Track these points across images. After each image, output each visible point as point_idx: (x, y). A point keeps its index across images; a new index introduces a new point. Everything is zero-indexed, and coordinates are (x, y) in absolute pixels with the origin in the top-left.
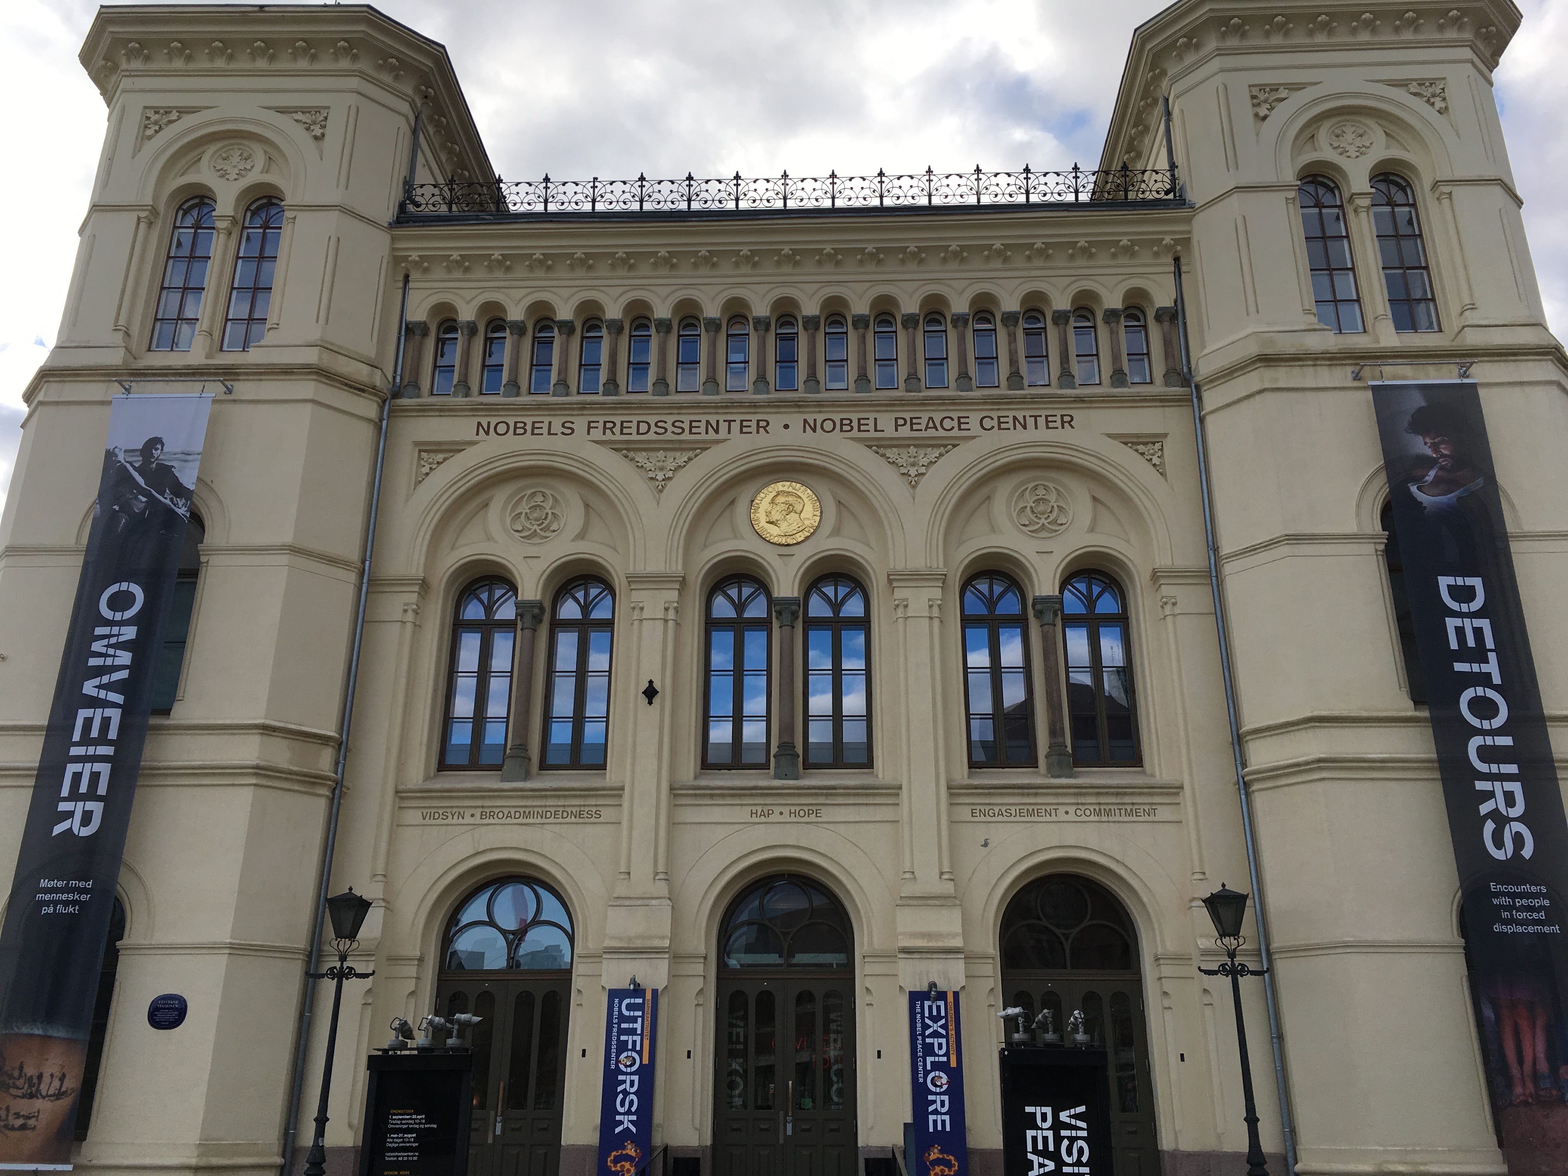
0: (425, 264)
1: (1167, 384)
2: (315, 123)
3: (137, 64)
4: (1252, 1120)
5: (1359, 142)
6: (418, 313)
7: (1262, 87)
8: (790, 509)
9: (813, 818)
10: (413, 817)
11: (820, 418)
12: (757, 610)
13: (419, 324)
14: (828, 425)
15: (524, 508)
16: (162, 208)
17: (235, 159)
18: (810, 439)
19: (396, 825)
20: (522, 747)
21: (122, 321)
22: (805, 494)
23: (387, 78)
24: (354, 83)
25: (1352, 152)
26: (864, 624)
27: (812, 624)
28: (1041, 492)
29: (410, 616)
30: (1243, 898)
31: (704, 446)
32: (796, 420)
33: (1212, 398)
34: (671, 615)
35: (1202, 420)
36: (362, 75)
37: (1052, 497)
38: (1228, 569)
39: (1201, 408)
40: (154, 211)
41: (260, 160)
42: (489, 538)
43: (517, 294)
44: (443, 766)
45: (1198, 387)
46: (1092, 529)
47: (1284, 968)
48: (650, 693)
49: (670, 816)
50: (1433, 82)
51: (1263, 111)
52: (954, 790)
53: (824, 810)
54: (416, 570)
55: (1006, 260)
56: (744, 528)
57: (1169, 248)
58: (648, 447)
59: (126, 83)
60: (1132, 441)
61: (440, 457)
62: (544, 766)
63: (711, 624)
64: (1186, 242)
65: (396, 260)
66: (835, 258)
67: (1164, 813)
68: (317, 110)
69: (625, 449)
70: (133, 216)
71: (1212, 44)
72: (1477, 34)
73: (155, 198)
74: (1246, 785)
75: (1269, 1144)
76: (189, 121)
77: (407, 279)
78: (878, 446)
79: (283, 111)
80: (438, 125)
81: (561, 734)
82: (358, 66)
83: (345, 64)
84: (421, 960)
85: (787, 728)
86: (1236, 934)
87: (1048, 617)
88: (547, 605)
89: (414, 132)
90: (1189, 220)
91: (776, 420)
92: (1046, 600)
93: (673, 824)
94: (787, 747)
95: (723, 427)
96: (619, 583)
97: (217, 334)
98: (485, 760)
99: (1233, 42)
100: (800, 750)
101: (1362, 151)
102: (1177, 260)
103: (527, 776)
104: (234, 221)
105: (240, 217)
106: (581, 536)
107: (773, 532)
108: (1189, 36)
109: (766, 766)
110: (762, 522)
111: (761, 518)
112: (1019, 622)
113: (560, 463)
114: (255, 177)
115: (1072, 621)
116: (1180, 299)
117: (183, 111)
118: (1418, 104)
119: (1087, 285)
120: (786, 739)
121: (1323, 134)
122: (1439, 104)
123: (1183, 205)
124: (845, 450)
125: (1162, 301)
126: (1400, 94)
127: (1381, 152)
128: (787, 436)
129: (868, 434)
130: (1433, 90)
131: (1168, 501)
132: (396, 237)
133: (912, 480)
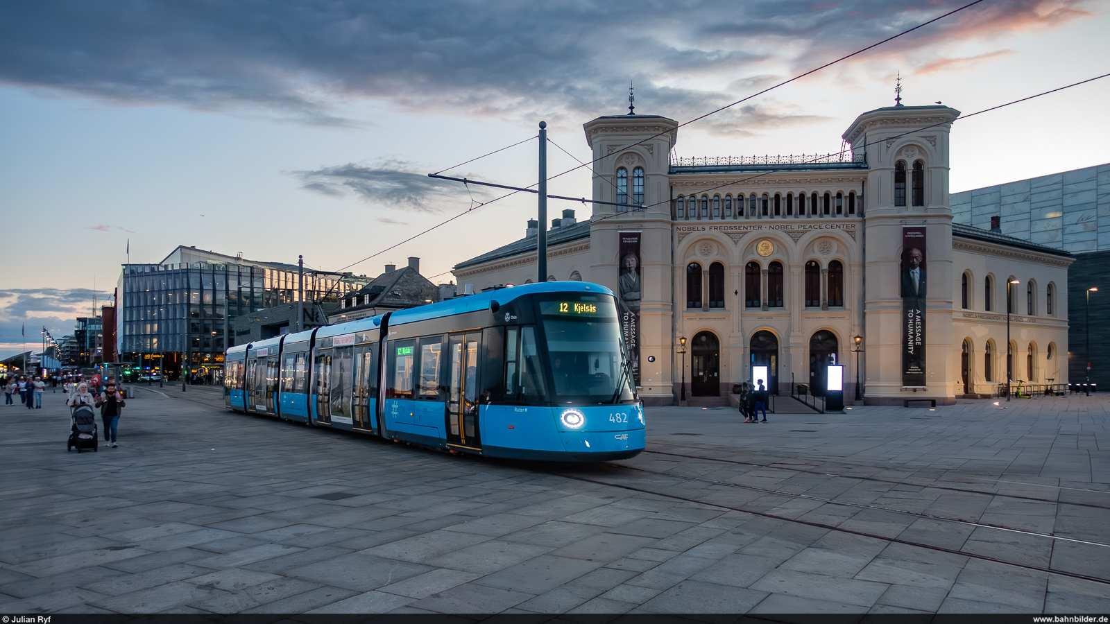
0: (677, 185)
1: (858, 216)
2: (650, 149)
3: (604, 133)
4: (858, 377)
5: (912, 153)
6: (675, 197)
7: (890, 138)
8: (766, 248)
10: (685, 319)
11: (774, 225)
12: (757, 270)
13: (675, 200)
14: (777, 227)
15: (704, 248)
17: (630, 158)
18: (771, 231)
19: (682, 322)
20: (707, 304)
22: (770, 244)
24: (659, 137)
25: (910, 156)
26: (781, 274)
27: (769, 273)
28: (825, 244)
29: (681, 276)
31: (746, 232)
32: (768, 226)
33: (868, 224)
34: (740, 275)
35: (865, 228)
36: (661, 134)
37: (828, 245)
38: (867, 266)
39: (865, 226)
40: (614, 176)
41: (636, 160)
42: (695, 256)
43: (699, 192)
44: (688, 307)
45: (865, 220)
46: (836, 253)
47: (868, 350)
48: (736, 293)
49: (741, 318)
50: (933, 136)
51: (889, 146)
52: (802, 311)
54: (682, 265)
56: (756, 253)
57: (862, 180)
58: (733, 233)
59: (602, 138)
60: (847, 232)
62: (710, 307)
64: (866, 178)
65: (670, 184)
67: (846, 317)
68: (651, 145)
69: (727, 233)
70: (610, 178)
71: (878, 125)
72: (947, 122)
73: (614, 172)
74: (865, 313)
76: (619, 149)
77: (672, 187)
78: (788, 233)
79: (641, 145)
85: (766, 299)
86: (859, 344)
87: (825, 274)
88: (710, 272)
90: (867, 174)
91: (764, 226)
92: (825, 269)
93: (741, 320)
94: (765, 304)
95: (749, 228)
96: (726, 267)
99: (884, 125)
100: (768, 304)
101: (912, 157)
102: (863, 182)
103: (708, 310)
104: (632, 177)
106: (717, 255)
107: (762, 254)
109: (760, 307)
110: (759, 251)
111: (759, 249)
112: (818, 273)
113: (712, 237)
114: (636, 164)
115: (830, 273)
117: (616, 146)
118: (928, 143)
119: (841, 189)
120: (765, 302)
121: (903, 153)
122: (934, 144)
123: (867, 168)
124: (780, 234)
125: (859, 193)
126: (924, 141)
127: (917, 156)
128: (766, 230)
129: (785, 230)
130: (933, 139)
131: (855, 247)
132: (670, 178)
133: (796, 242)
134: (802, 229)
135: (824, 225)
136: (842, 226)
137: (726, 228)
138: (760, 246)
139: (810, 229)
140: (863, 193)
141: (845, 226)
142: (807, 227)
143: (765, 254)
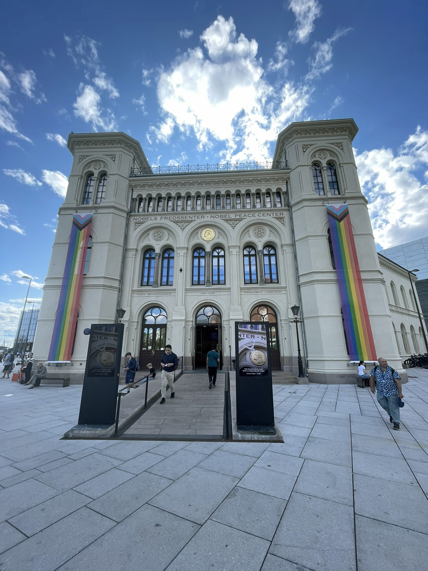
0: (136, 186)
1: (284, 207)
2: (113, 158)
3: (78, 147)
4: (299, 350)
5: (324, 156)
6: (135, 196)
7: (305, 145)
8: (209, 233)
9: (213, 294)
10: (135, 295)
11: (215, 215)
12: (203, 254)
13: (135, 198)
14: (216, 217)
15: (156, 235)
16: (83, 176)
18: (212, 219)
19: (132, 297)
20: (157, 281)
21: (76, 198)
22: (212, 230)
23: (127, 148)
24: (121, 149)
25: (323, 158)
26: (224, 256)
27: (213, 257)
28: (259, 229)
29: (134, 256)
30: (298, 308)
31: (191, 221)
32: (210, 216)
33: (294, 209)
34: (185, 255)
35: (292, 213)
36: (123, 148)
37: (262, 230)
38: (296, 243)
39: (292, 211)
40: (82, 176)
41: (102, 166)
42: (150, 241)
43: (154, 192)
44: (142, 285)
45: (291, 207)
46: (269, 237)
47: (305, 321)
48: (181, 270)
49: (185, 294)
50: (340, 143)
51: (305, 150)
52: (241, 289)
53: (215, 293)
54: (135, 247)
55: (252, 182)
56: (200, 238)
57: (285, 179)
58: (181, 222)
59: (76, 150)
60: (278, 219)
61: (139, 225)
62: (161, 285)
63: (194, 257)
64: (289, 178)
65: (130, 186)
66: (218, 183)
67: (283, 292)
68: (114, 155)
69: (176, 222)
70: (78, 177)
71: (295, 136)
72: (349, 133)
73: (82, 174)
74: (299, 286)
75: (302, 355)
76: (88, 158)
77: (133, 190)
78: (227, 221)
79: (107, 155)
80: (139, 159)
81: (165, 279)
82: (122, 146)
83: (119, 145)
84: (138, 322)
85: (208, 277)
86: (297, 314)
87: (260, 254)
88: (161, 254)
89: (134, 160)
90: (289, 173)
91: (205, 216)
92: (260, 251)
93: (185, 296)
94: (208, 281)
95: (194, 217)
96: (175, 249)
97: (95, 201)
98: (150, 284)
99: (299, 136)
100: (211, 281)
101: (325, 158)
102: (287, 182)
103: (157, 287)
104: (98, 178)
105: (99, 177)
106: (168, 240)
107: (205, 239)
108: (290, 135)
109: (204, 285)
110: (203, 237)
112: (255, 255)
113: (163, 225)
114: (102, 169)
115: (265, 255)
116: (287, 190)
117: (87, 156)
118: (337, 148)
119: (269, 187)
120: (208, 279)
121: (317, 155)
122: (341, 148)
123: (289, 169)
124: (219, 221)
125: (284, 190)
126: (333, 146)
127: (329, 158)
128: (207, 219)
129: (224, 218)
131: (285, 230)
132: (129, 181)
133: (233, 227)
134: (238, 217)
135: (257, 214)
136: (272, 214)
137: (174, 218)
138: (203, 233)
139: (245, 217)
142: (243, 216)
143: (209, 239)
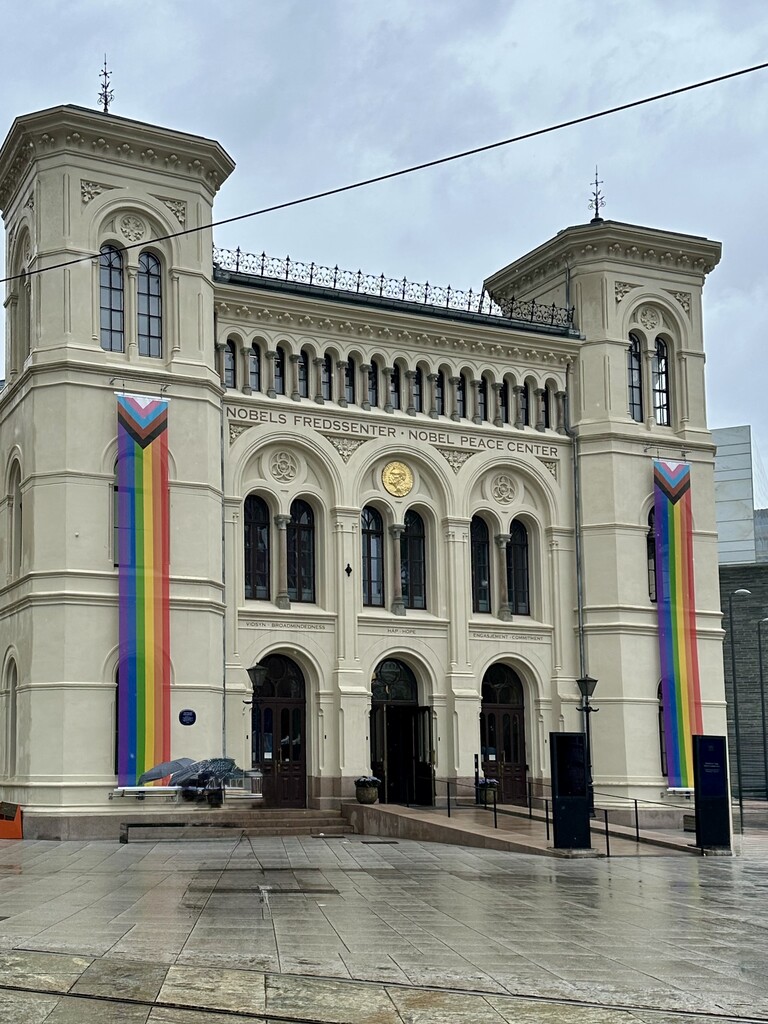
0: (228, 310)
1: (558, 431)
2: (178, 211)
3: (74, 148)
5: (652, 321)
6: (222, 339)
7: (620, 283)
8: (401, 477)
9: (412, 635)
10: (243, 625)
11: (418, 431)
13: (222, 345)
14: (423, 436)
15: (279, 461)
17: (132, 225)
18: (413, 442)
19: (238, 629)
20: (286, 591)
22: (407, 471)
24: (197, 186)
25: (650, 326)
26: (421, 538)
28: (504, 481)
29: (236, 520)
30: (596, 682)
31: (366, 440)
32: (404, 430)
33: (584, 449)
35: (578, 458)
36: (202, 183)
37: (509, 487)
38: (585, 534)
39: (578, 451)
41: (147, 230)
42: (261, 476)
43: (272, 334)
45: (578, 440)
46: (523, 503)
48: (349, 570)
49: (357, 631)
50: (686, 294)
51: (619, 297)
52: (469, 626)
53: (416, 631)
54: (238, 496)
57: (567, 360)
58: (341, 437)
60: (545, 461)
61: (240, 429)
64: (574, 358)
66: (425, 341)
67: (547, 640)
68: (179, 202)
69: (331, 438)
70: (89, 261)
71: (604, 254)
73: (97, 248)
74: (583, 633)
76: (110, 195)
78: (443, 450)
79: (163, 199)
82: (202, 176)
83: (195, 175)
85: (400, 590)
90: (580, 348)
91: (399, 430)
92: (504, 536)
94: (401, 600)
95: (372, 429)
99: (613, 256)
101: (653, 327)
102: (569, 368)
103: (289, 607)
104: (137, 271)
106: (307, 482)
107: (392, 489)
109: (384, 607)
110: (387, 484)
111: (387, 480)
114: (148, 242)
117: (102, 186)
118: (678, 305)
119: (532, 373)
120: (399, 595)
122: (687, 308)
123: (578, 337)
124: (426, 449)
125: (561, 388)
126: (672, 299)
127: (660, 329)
128: (402, 440)
129: (437, 443)
130: (685, 299)
131: (558, 491)
132: (216, 291)
133: (456, 470)
134: (466, 445)
135: (506, 442)
136: (535, 449)
137: (327, 424)
138: (388, 473)
139: (482, 447)
140: (567, 388)
141: (540, 449)
142: (477, 442)
143: (398, 491)
